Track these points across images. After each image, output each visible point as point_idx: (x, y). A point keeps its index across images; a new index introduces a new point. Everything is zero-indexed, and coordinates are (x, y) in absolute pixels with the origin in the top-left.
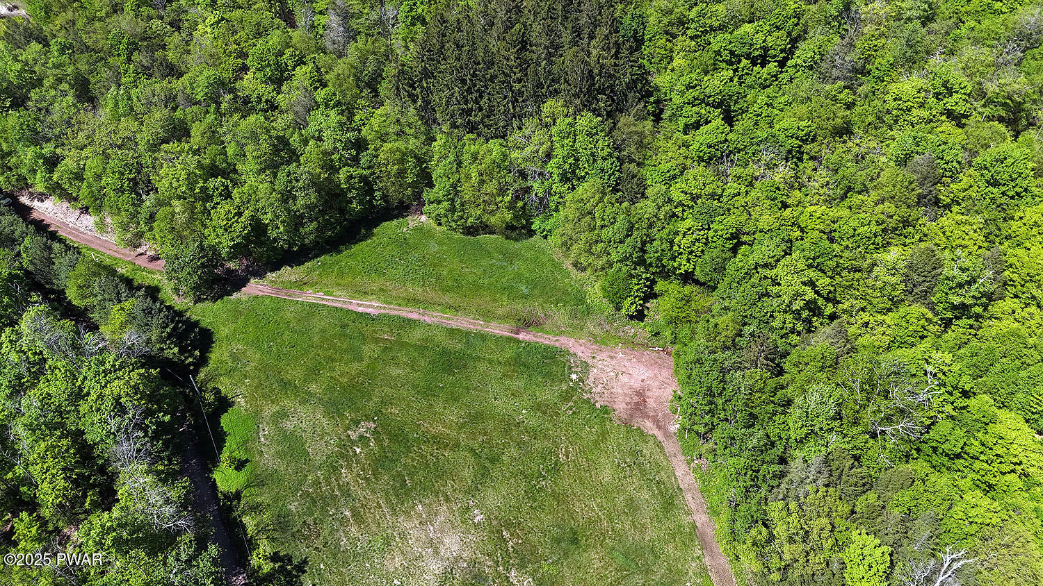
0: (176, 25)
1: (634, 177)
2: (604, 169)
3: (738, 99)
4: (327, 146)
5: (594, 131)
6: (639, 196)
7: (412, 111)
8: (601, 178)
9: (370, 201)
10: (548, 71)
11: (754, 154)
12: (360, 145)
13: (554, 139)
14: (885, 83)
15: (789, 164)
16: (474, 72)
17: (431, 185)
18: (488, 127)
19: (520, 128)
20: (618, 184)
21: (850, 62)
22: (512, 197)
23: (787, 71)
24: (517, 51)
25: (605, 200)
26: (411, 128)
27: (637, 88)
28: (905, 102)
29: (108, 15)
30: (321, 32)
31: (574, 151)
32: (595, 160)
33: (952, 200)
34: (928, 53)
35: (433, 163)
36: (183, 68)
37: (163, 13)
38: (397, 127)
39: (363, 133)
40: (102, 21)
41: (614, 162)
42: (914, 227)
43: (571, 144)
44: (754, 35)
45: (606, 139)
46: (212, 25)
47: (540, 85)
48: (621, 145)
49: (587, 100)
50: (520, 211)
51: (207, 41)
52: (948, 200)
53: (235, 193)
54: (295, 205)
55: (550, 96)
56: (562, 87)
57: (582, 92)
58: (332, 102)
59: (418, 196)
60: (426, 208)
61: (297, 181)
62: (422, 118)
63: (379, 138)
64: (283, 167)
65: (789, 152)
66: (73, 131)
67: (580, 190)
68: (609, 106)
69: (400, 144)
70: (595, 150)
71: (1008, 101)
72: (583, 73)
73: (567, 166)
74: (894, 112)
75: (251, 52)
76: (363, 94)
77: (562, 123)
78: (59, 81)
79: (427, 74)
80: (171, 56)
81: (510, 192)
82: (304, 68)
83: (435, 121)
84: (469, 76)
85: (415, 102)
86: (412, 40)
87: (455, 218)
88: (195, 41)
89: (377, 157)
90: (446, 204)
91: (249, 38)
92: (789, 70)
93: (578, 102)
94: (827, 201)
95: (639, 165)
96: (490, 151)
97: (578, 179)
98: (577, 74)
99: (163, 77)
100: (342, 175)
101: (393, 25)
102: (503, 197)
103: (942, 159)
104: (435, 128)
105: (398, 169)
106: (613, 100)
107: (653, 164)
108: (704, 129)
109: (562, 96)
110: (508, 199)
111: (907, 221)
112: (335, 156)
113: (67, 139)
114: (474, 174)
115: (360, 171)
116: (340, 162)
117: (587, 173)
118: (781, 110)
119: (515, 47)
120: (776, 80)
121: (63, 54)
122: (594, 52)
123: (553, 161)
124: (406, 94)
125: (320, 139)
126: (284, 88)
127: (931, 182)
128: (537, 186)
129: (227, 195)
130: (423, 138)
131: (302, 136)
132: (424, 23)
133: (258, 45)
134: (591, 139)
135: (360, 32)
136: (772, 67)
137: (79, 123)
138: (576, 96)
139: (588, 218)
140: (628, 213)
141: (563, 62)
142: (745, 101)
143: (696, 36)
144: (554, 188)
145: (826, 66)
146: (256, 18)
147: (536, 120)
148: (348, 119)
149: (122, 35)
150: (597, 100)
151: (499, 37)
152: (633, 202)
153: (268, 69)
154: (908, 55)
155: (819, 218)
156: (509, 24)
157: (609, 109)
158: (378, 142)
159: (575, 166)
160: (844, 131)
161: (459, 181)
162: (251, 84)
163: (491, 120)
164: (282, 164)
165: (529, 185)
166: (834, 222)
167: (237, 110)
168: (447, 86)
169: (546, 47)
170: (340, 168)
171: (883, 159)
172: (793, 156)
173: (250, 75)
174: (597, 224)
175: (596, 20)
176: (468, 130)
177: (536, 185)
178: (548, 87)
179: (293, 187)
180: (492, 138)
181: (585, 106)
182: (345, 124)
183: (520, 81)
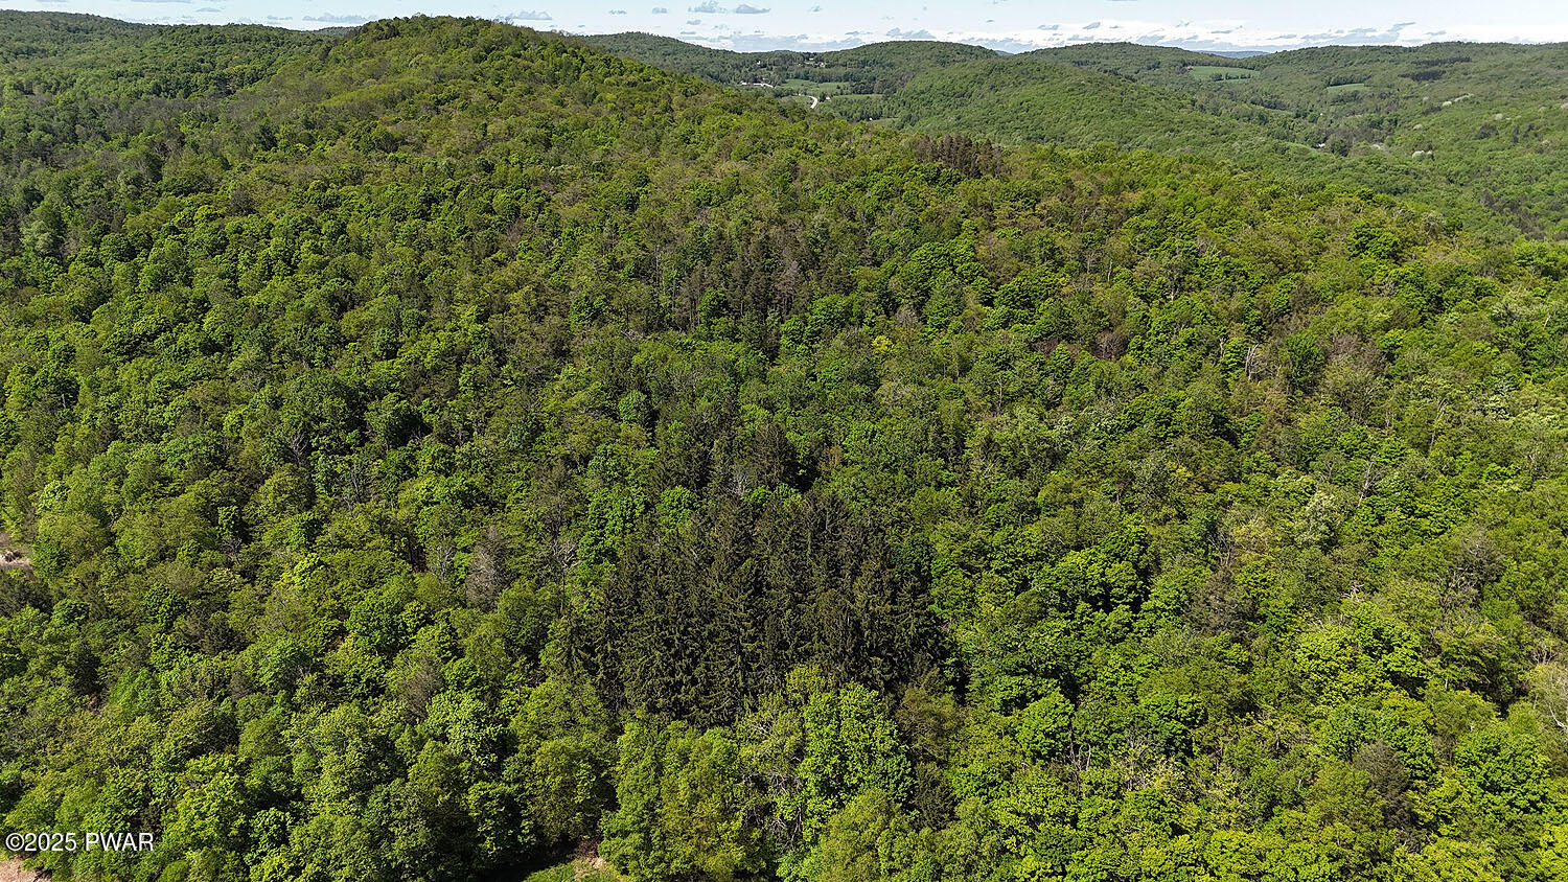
0: (249, 575)
1: (935, 784)
2: (886, 774)
3: (1079, 659)
4: (454, 748)
5: (868, 712)
6: (946, 816)
7: (588, 688)
8: (883, 787)
9: (514, 837)
10: (795, 624)
11: (1115, 746)
12: (505, 745)
13: (807, 725)
14: (1291, 634)
15: (1172, 759)
16: (686, 628)
17: (613, 806)
18: (707, 709)
19: (754, 710)
20: (910, 797)
21: (1232, 604)
22: (743, 822)
23: (1143, 618)
24: (749, 597)
25: (892, 824)
26: (586, 715)
27: (926, 645)
28: (1326, 661)
29: (150, 564)
30: (462, 576)
31: (838, 744)
32: (871, 759)
33: (1436, 815)
34: (1340, 590)
35: (618, 768)
36: (249, 636)
37: (233, 558)
38: (565, 715)
39: (511, 726)
40: (140, 573)
41: (902, 760)
42: (1389, 863)
43: (833, 733)
44: (1087, 568)
45: (887, 724)
46: (303, 572)
47: (783, 645)
48: (910, 733)
49: (855, 666)
50: (757, 845)
51: (292, 596)
52: (1430, 817)
53: (295, 834)
54: (391, 850)
55: (799, 660)
56: (816, 646)
57: (845, 653)
58: (469, 681)
59: (591, 825)
60: (605, 844)
61: (399, 808)
62: (603, 698)
63: (535, 732)
64: (377, 788)
65: (1170, 741)
66: (57, 742)
67: (851, 808)
68: (888, 673)
69: (568, 742)
70: (870, 742)
71: (1476, 658)
72: (846, 627)
73: (828, 769)
74: (1314, 676)
75: (354, 609)
76: (517, 665)
77: (820, 701)
78: (54, 661)
79: (612, 633)
80: (233, 619)
81: (740, 815)
82: (431, 629)
83: (624, 702)
84: (678, 635)
85: (593, 673)
86: (595, 583)
87: (650, 861)
88: (274, 595)
89: (530, 765)
90: (636, 838)
91: (354, 589)
92: (1146, 615)
93: (840, 668)
94: (1242, 820)
95: (940, 763)
96: (709, 748)
97: (848, 790)
98: (837, 628)
99: (216, 651)
100: (472, 797)
101: (569, 564)
102: (729, 823)
103: (1405, 750)
104: (624, 713)
105: (562, 782)
106: (893, 663)
107: (962, 762)
108: (1034, 707)
109: (817, 659)
110: (736, 825)
111: (1376, 852)
112: (465, 765)
113: (44, 754)
114: (683, 786)
115: (502, 787)
116: (470, 775)
117: (861, 780)
118: (1146, 676)
119: (745, 591)
120: (1131, 631)
121: (70, 622)
122: (860, 596)
123: (808, 761)
124: (580, 663)
125: (444, 738)
126: (398, 660)
127: (1396, 787)
128: (782, 802)
129: (281, 839)
130: (604, 729)
131: (416, 734)
132: (613, 557)
133: (367, 599)
134: (864, 726)
135: (520, 574)
136: (1122, 612)
137: (68, 728)
138: (838, 659)
139: (866, 857)
140: (931, 847)
141: (816, 611)
142: (1089, 663)
143: (1006, 570)
144: (810, 807)
145: (1198, 610)
146: (368, 560)
147: (778, 697)
148: (491, 705)
149: (165, 592)
150: (869, 664)
151: (721, 578)
152: (938, 827)
153: (376, 633)
154: (1313, 593)
155: (1237, 850)
156: (736, 558)
157: (888, 677)
158: (534, 739)
159: (842, 769)
160: (1245, 707)
161: (658, 798)
162: (348, 656)
163: (711, 699)
164: (378, 782)
165: (770, 800)
166: (1261, 857)
167: (320, 697)
168: (644, 649)
169: (790, 590)
170: (470, 784)
171: (1315, 749)
172: (1179, 748)
173: (349, 641)
174: (882, 867)
175: (861, 551)
176: (674, 715)
177: (780, 802)
178: (797, 646)
179: (392, 820)
180: (712, 726)
181: (852, 674)
182: (485, 713)
183: (753, 639)
